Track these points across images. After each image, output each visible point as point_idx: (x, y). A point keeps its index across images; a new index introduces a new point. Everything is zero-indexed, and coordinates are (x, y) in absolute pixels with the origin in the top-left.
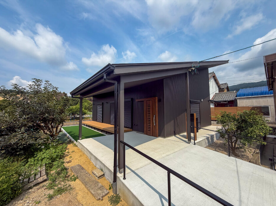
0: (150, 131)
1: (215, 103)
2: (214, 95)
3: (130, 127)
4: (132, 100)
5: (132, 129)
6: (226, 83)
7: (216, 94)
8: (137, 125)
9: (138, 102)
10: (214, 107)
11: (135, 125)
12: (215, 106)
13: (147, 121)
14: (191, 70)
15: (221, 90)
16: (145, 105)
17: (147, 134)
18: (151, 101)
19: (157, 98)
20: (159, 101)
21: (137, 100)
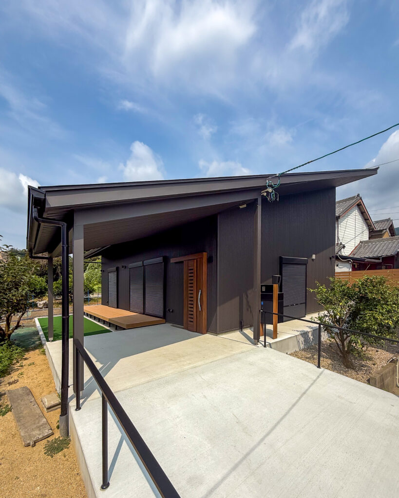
0: (192, 322)
1: (354, 262)
2: (357, 245)
3: (161, 314)
4: (166, 260)
5: (164, 320)
6: (389, 219)
7: (361, 242)
8: (172, 311)
9: (176, 263)
10: (351, 270)
11: (169, 310)
12: (354, 269)
13: (188, 301)
14: (265, 194)
15: (374, 234)
16: (185, 270)
17: (187, 329)
18: (195, 260)
19: (205, 254)
20: (210, 260)
21: (172, 261)
